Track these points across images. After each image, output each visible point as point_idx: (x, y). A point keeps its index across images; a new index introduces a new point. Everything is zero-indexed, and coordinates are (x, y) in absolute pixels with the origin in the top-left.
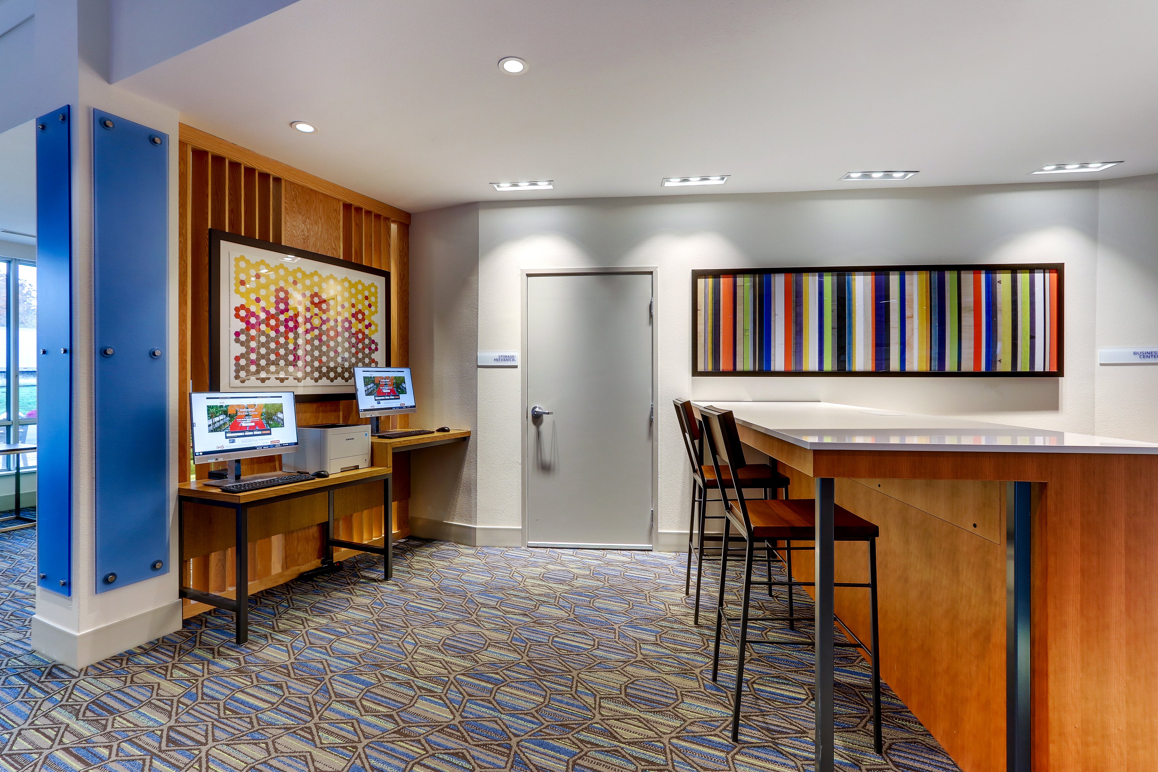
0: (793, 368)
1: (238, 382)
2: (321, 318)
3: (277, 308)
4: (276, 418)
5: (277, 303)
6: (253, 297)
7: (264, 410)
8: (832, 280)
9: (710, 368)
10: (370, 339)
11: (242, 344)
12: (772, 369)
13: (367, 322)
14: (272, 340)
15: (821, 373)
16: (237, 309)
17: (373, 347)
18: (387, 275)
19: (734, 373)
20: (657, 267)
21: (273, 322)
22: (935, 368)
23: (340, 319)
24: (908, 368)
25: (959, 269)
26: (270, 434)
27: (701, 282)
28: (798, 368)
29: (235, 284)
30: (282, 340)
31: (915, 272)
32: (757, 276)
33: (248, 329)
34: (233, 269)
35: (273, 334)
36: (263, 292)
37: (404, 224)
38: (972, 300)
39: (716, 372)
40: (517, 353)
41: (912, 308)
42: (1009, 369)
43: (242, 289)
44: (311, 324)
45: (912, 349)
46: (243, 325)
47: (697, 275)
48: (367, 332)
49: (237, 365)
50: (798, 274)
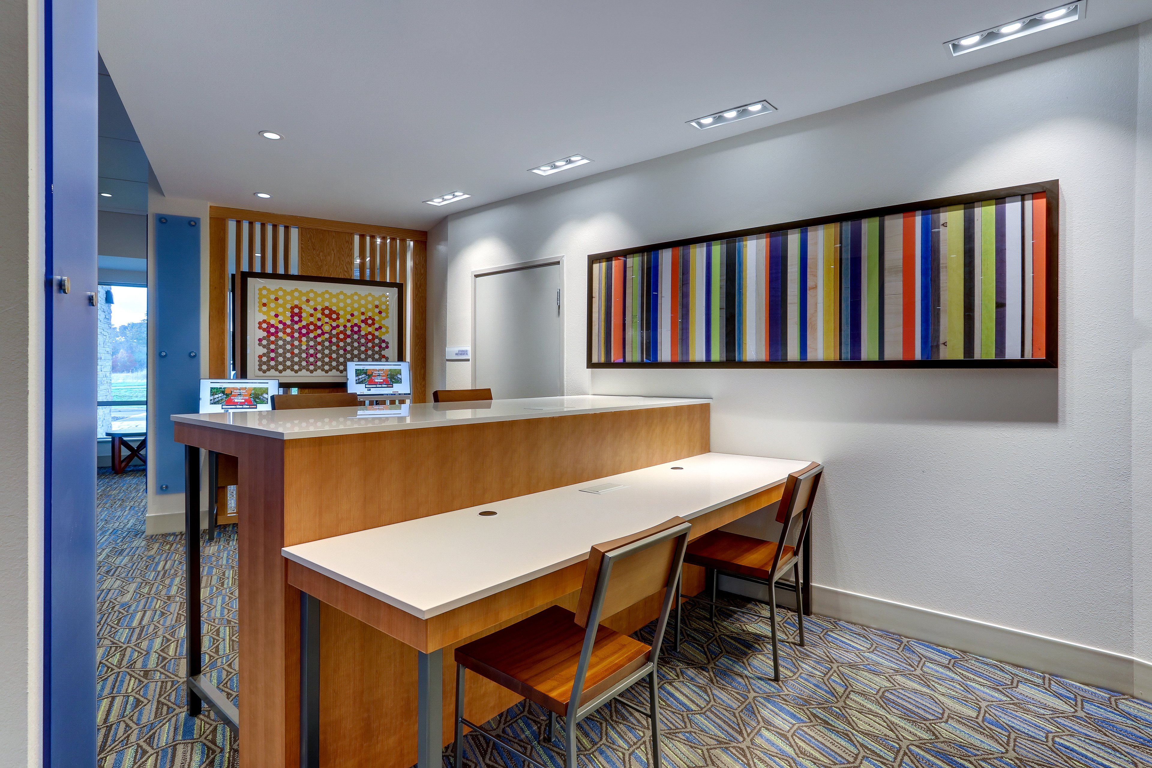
0: (679, 359)
1: (261, 373)
2: (331, 325)
3: (292, 320)
4: (262, 397)
5: (292, 316)
6: (273, 314)
7: (253, 392)
8: (721, 249)
9: (603, 360)
10: (380, 339)
11: (264, 347)
12: (659, 360)
13: (377, 326)
14: (288, 343)
15: (708, 364)
16: (260, 323)
17: (384, 345)
18: (401, 288)
19: (625, 365)
20: (563, 256)
21: (288, 331)
22: (847, 356)
23: (349, 325)
24: (811, 357)
25: (882, 213)
26: (256, 408)
27: (596, 267)
28: (685, 359)
29: (259, 307)
30: (296, 343)
31: (821, 227)
32: (646, 254)
33: (268, 336)
34: (257, 296)
35: (289, 339)
36: (280, 310)
37: (421, 241)
38: (901, 256)
39: (608, 364)
40: (468, 347)
41: (815, 276)
42: (959, 355)
43: (264, 309)
44: (322, 330)
45: (815, 330)
46: (265, 334)
47: (593, 260)
48: (377, 333)
49: (260, 361)
50: (685, 247)
